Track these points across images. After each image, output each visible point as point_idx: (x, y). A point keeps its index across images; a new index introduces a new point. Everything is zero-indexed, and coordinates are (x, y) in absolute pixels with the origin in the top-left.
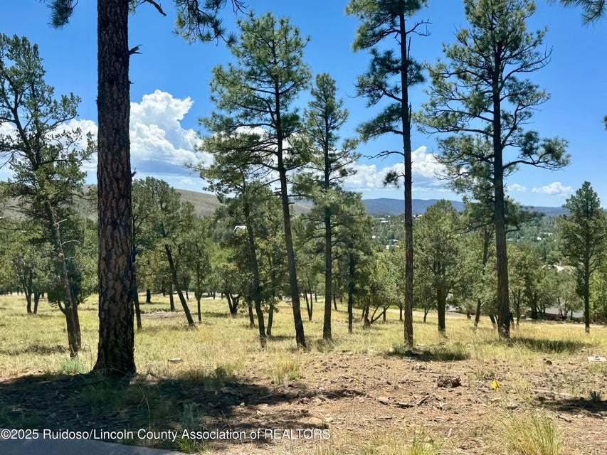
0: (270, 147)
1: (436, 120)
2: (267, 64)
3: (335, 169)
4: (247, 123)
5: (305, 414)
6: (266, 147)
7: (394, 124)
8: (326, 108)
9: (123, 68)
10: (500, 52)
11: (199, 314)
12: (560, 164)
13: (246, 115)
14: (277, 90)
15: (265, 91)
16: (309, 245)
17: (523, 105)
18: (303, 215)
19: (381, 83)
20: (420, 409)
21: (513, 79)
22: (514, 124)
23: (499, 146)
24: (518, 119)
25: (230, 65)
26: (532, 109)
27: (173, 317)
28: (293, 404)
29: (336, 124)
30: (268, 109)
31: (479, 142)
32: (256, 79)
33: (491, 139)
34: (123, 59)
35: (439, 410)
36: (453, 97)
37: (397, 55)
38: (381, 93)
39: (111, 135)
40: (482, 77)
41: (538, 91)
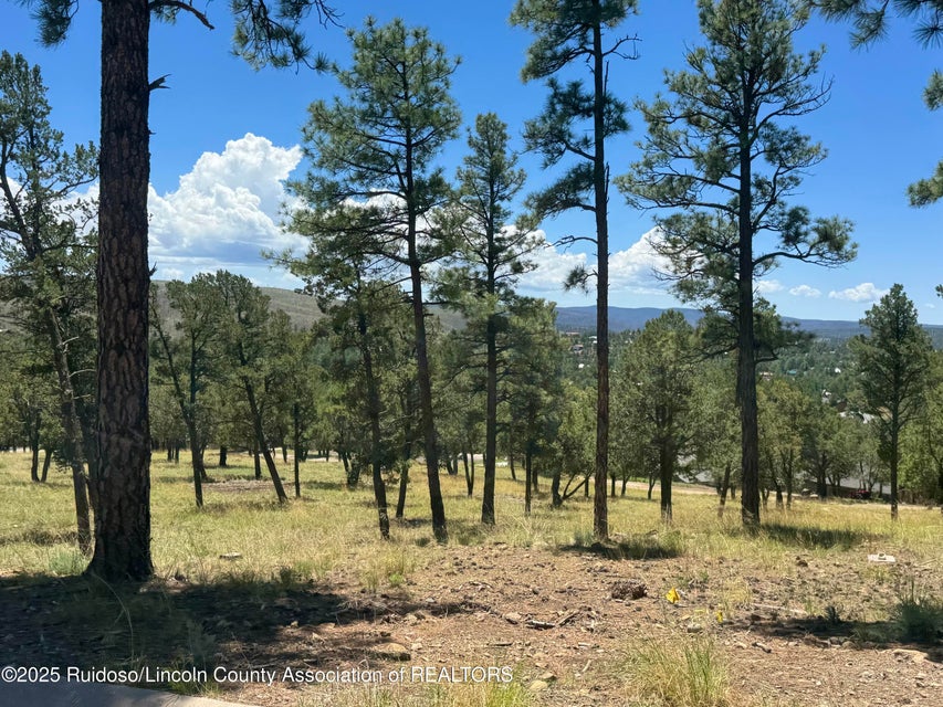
0: (399, 227)
1: (654, 189)
2: (394, 99)
3: (504, 262)
4: (363, 189)
5: (385, 638)
6: (392, 227)
7: (582, 195)
8: (491, 167)
9: (139, 110)
10: (752, 83)
11: (297, 484)
12: (841, 257)
13: (361, 176)
14: (409, 141)
15: (391, 141)
16: (464, 378)
17: (786, 167)
18: (454, 332)
19: (561, 132)
20: (562, 631)
21: (771, 126)
22: (772, 196)
23: (748, 229)
24: (778, 188)
25: (337, 100)
26: (801, 173)
27: (257, 489)
28: (373, 625)
29: (507, 192)
30: (394, 169)
31: (720, 222)
32: (376, 123)
33: (737, 218)
34: (139, 96)
35: (589, 633)
36: (680, 154)
37: (588, 89)
38: (563, 147)
39: (118, 213)
40: (725, 123)
41: (810, 144)
